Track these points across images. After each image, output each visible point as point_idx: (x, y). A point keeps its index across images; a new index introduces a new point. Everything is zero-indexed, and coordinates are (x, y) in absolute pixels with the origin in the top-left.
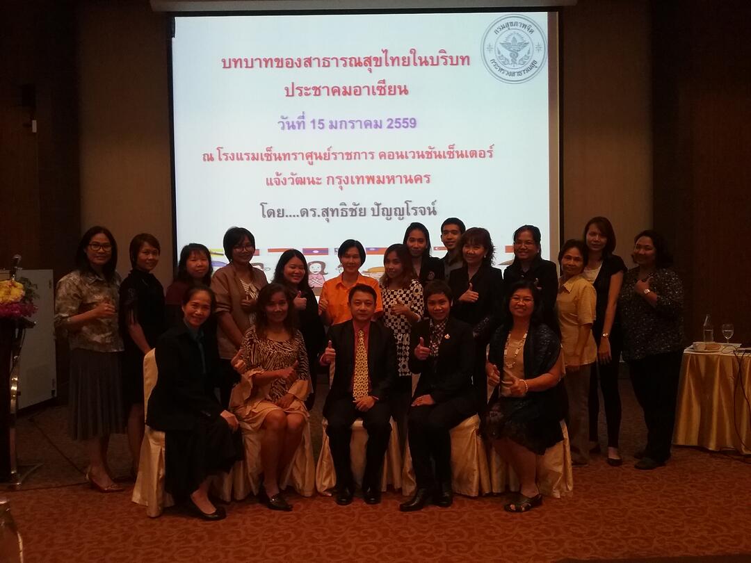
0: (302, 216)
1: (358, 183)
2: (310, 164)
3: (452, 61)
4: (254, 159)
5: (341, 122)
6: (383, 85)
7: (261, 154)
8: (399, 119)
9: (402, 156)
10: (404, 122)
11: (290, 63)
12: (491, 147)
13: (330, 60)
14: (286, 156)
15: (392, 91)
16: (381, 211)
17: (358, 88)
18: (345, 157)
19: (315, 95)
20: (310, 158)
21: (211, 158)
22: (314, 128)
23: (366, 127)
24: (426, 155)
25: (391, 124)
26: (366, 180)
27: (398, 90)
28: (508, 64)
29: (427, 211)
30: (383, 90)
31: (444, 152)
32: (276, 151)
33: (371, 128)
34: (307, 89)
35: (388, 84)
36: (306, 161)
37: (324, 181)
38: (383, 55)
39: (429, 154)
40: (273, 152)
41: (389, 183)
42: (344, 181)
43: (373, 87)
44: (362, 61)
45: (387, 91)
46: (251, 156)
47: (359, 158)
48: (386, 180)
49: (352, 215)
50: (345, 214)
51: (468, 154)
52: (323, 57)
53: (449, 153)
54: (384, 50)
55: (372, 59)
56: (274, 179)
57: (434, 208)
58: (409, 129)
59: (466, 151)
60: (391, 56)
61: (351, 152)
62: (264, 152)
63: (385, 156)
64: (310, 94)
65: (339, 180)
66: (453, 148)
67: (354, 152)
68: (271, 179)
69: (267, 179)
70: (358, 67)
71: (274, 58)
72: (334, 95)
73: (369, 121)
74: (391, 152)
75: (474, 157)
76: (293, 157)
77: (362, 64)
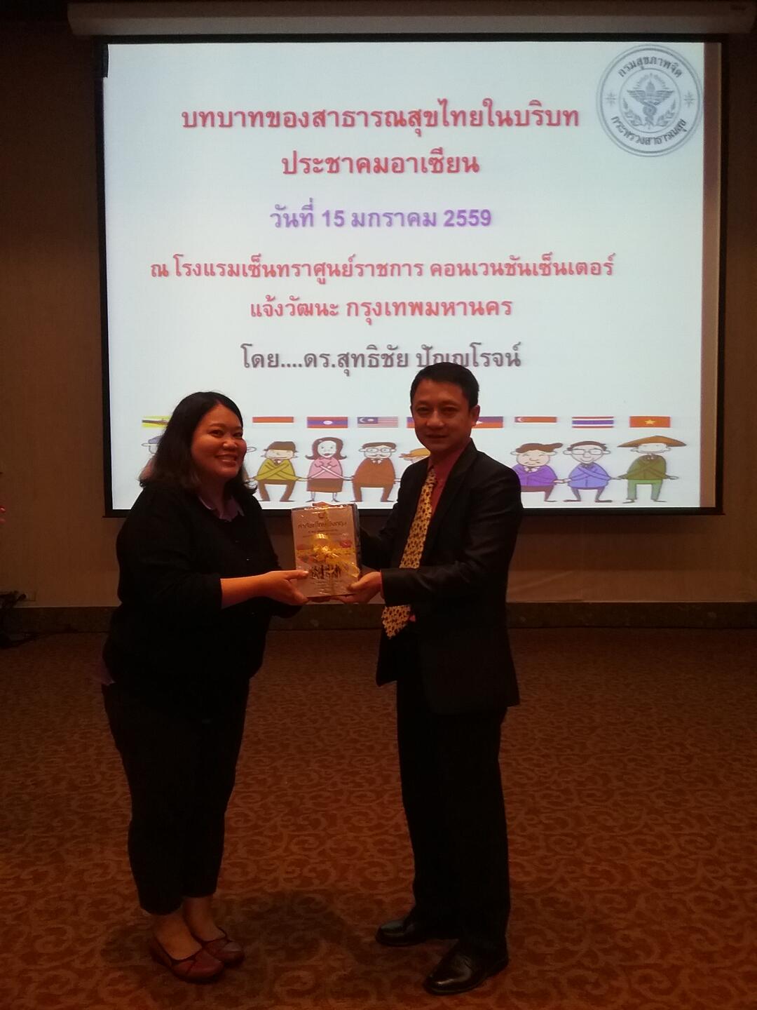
0: (308, 365)
1: (397, 314)
2: (320, 282)
3: (550, 119)
4: (231, 273)
5: (371, 215)
6: (439, 157)
7: (244, 266)
8: (464, 211)
9: (466, 271)
10: (472, 216)
11: (291, 120)
12: (610, 258)
13: (355, 116)
14: (283, 270)
15: (454, 166)
16: (432, 359)
17: (399, 162)
18: (377, 271)
19: (331, 171)
20: (320, 274)
21: (164, 272)
22: (328, 224)
23: (411, 225)
24: (506, 270)
25: (451, 218)
26: (409, 309)
27: (462, 165)
29: (506, 360)
30: (438, 165)
31: (535, 265)
32: (267, 260)
33: (418, 225)
34: (317, 162)
35: (447, 155)
36: (314, 278)
37: (343, 310)
38: (440, 109)
39: (511, 268)
40: (263, 263)
41: (446, 314)
42: (375, 310)
43: (423, 159)
44: (407, 117)
45: (446, 166)
46: (227, 269)
47: (399, 274)
48: (441, 309)
49: (386, 366)
50: (374, 363)
51: (574, 269)
52: (344, 111)
53: (543, 266)
54: (441, 100)
55: (422, 114)
56: (264, 306)
57: (516, 354)
58: (480, 227)
59: (570, 264)
60: (452, 109)
61: (387, 264)
62: (249, 262)
63: (440, 271)
64: (322, 170)
65: (366, 309)
66: (549, 259)
67: (391, 264)
68: (258, 305)
69: (252, 306)
70: (400, 127)
71: (265, 111)
72: (360, 171)
73: (416, 214)
74: (450, 264)
75: (583, 273)
76: (293, 271)
77: (405, 122)
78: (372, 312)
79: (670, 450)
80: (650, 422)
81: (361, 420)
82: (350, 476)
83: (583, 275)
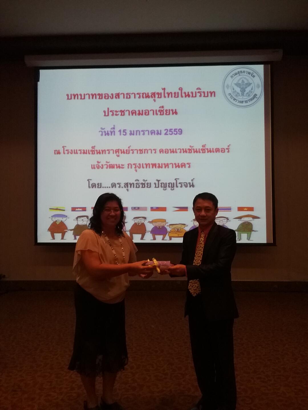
0: (112, 187)
1: (146, 168)
2: (117, 156)
3: (204, 95)
4: (84, 153)
5: (137, 131)
6: (162, 109)
7: (89, 150)
8: (172, 129)
9: (173, 151)
10: (175, 131)
11: (107, 97)
12: (228, 146)
13: (131, 95)
14: (104, 151)
15: (168, 112)
16: (160, 185)
17: (147, 111)
18: (139, 152)
19: (121, 115)
20: (117, 153)
21: (59, 153)
22: (120, 134)
23: (152, 134)
24: (188, 151)
25: (167, 132)
26: (151, 166)
27: (171, 112)
28: (239, 96)
29: (189, 185)
30: (162, 112)
31: (199, 149)
32: (97, 148)
33: (155, 134)
34: (116, 111)
35: (165, 108)
36: (115, 154)
37: (126, 166)
38: (162, 92)
39: (190, 151)
40: (96, 149)
41: (165, 167)
42: (138, 166)
43: (156, 110)
44: (150, 95)
45: (165, 112)
46: (82, 151)
47: (147, 153)
48: (164, 166)
49: (142, 187)
50: (138, 186)
51: (214, 150)
52: (126, 93)
53: (202, 150)
54: (163, 88)
55: (156, 93)
56: (96, 165)
57: (193, 183)
58: (178, 135)
59: (213, 149)
60: (167, 92)
61: (143, 149)
62: (91, 149)
63: (163, 151)
64: (118, 115)
65: (135, 166)
66: (204, 147)
67: (144, 149)
68: (94, 165)
69: (92, 165)
70: (147, 98)
71: (97, 93)
72: (132, 115)
73: (153, 130)
74: (167, 149)
75: (218, 152)
76: (107, 152)
77: (150, 97)
79: (254, 220)
80: (245, 209)
81: (133, 208)
82: (129, 230)
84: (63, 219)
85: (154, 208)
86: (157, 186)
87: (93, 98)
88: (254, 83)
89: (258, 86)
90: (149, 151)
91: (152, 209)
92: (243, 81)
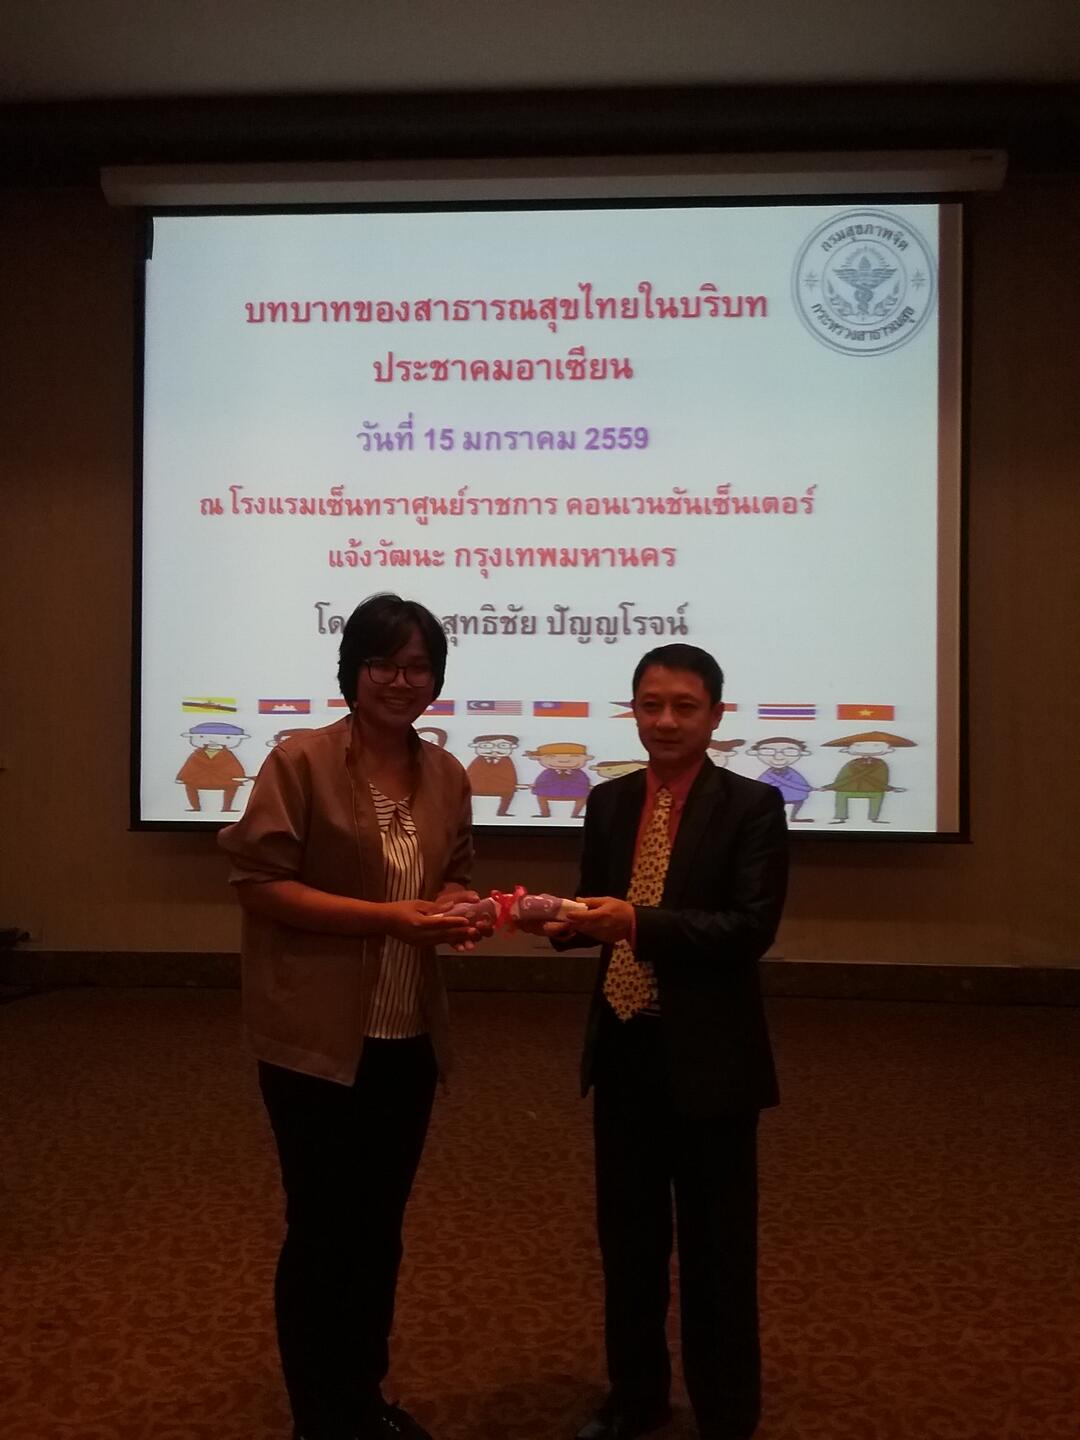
1: (521, 564)
2: (421, 522)
3: (728, 309)
4: (305, 510)
5: (489, 435)
6: (580, 358)
7: (321, 501)
8: (613, 430)
9: (614, 508)
10: (622, 436)
11: (387, 313)
12: (810, 491)
13: (469, 306)
14: (373, 506)
15: (599, 370)
16: (568, 624)
17: (527, 365)
18: (496, 508)
19: (437, 378)
20: (421, 511)
21: (216, 508)
22: (432, 447)
23: (541, 447)
24: (667, 507)
25: (595, 439)
26: (537, 558)
27: (611, 369)
28: (852, 314)
29: (668, 626)
30: (579, 370)
31: (707, 500)
32: (351, 494)
33: (551, 447)
34: (419, 366)
35: (590, 356)
36: (412, 516)
37: (450, 558)
38: (581, 296)
39: (676, 504)
40: (345, 497)
41: (587, 563)
42: (491, 559)
43: (558, 362)
44: (537, 307)
45: (588, 370)
46: (299, 505)
47: (525, 512)
48: (581, 559)
49: (506, 632)
50: (490, 629)
51: (760, 505)
52: (455, 300)
53: (718, 502)
54: (584, 284)
55: (558, 303)
56: (346, 553)
57: (682, 618)
58: (633, 450)
59: (755, 499)
60: (598, 297)
61: (508, 499)
62: (327, 496)
63: (579, 507)
64: (425, 376)
65: (480, 558)
66: (725, 493)
67: (513, 497)
68: (339, 552)
69: (331, 553)
70: (528, 320)
71: (352, 301)
72: (475, 377)
73: (548, 433)
74: (594, 499)
75: (773, 511)
76: (385, 507)
77: (536, 314)
78: (489, 562)
79: (894, 750)
80: (866, 713)
81: (472, 705)
83: (772, 514)
84: (231, 742)
85: (545, 705)
86: (558, 629)
87: (337, 319)
88: (905, 271)
89: (918, 280)
90: (533, 507)
91: (540, 709)
92: (865, 263)
